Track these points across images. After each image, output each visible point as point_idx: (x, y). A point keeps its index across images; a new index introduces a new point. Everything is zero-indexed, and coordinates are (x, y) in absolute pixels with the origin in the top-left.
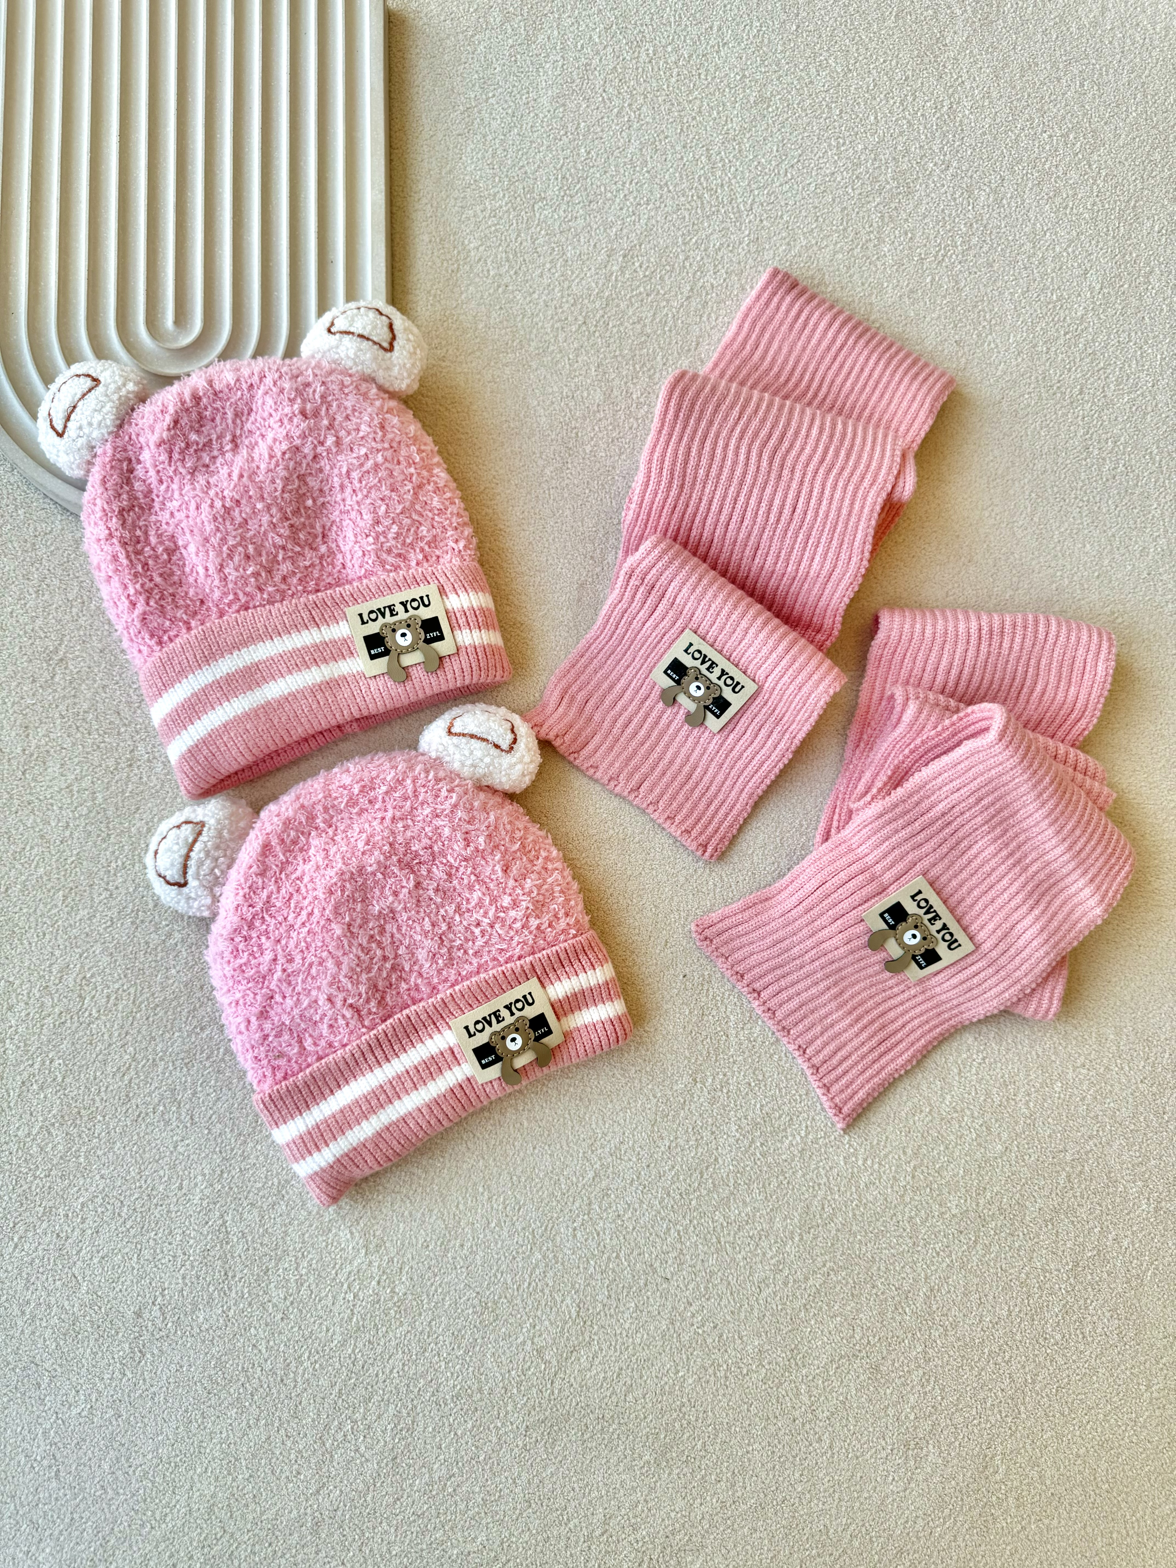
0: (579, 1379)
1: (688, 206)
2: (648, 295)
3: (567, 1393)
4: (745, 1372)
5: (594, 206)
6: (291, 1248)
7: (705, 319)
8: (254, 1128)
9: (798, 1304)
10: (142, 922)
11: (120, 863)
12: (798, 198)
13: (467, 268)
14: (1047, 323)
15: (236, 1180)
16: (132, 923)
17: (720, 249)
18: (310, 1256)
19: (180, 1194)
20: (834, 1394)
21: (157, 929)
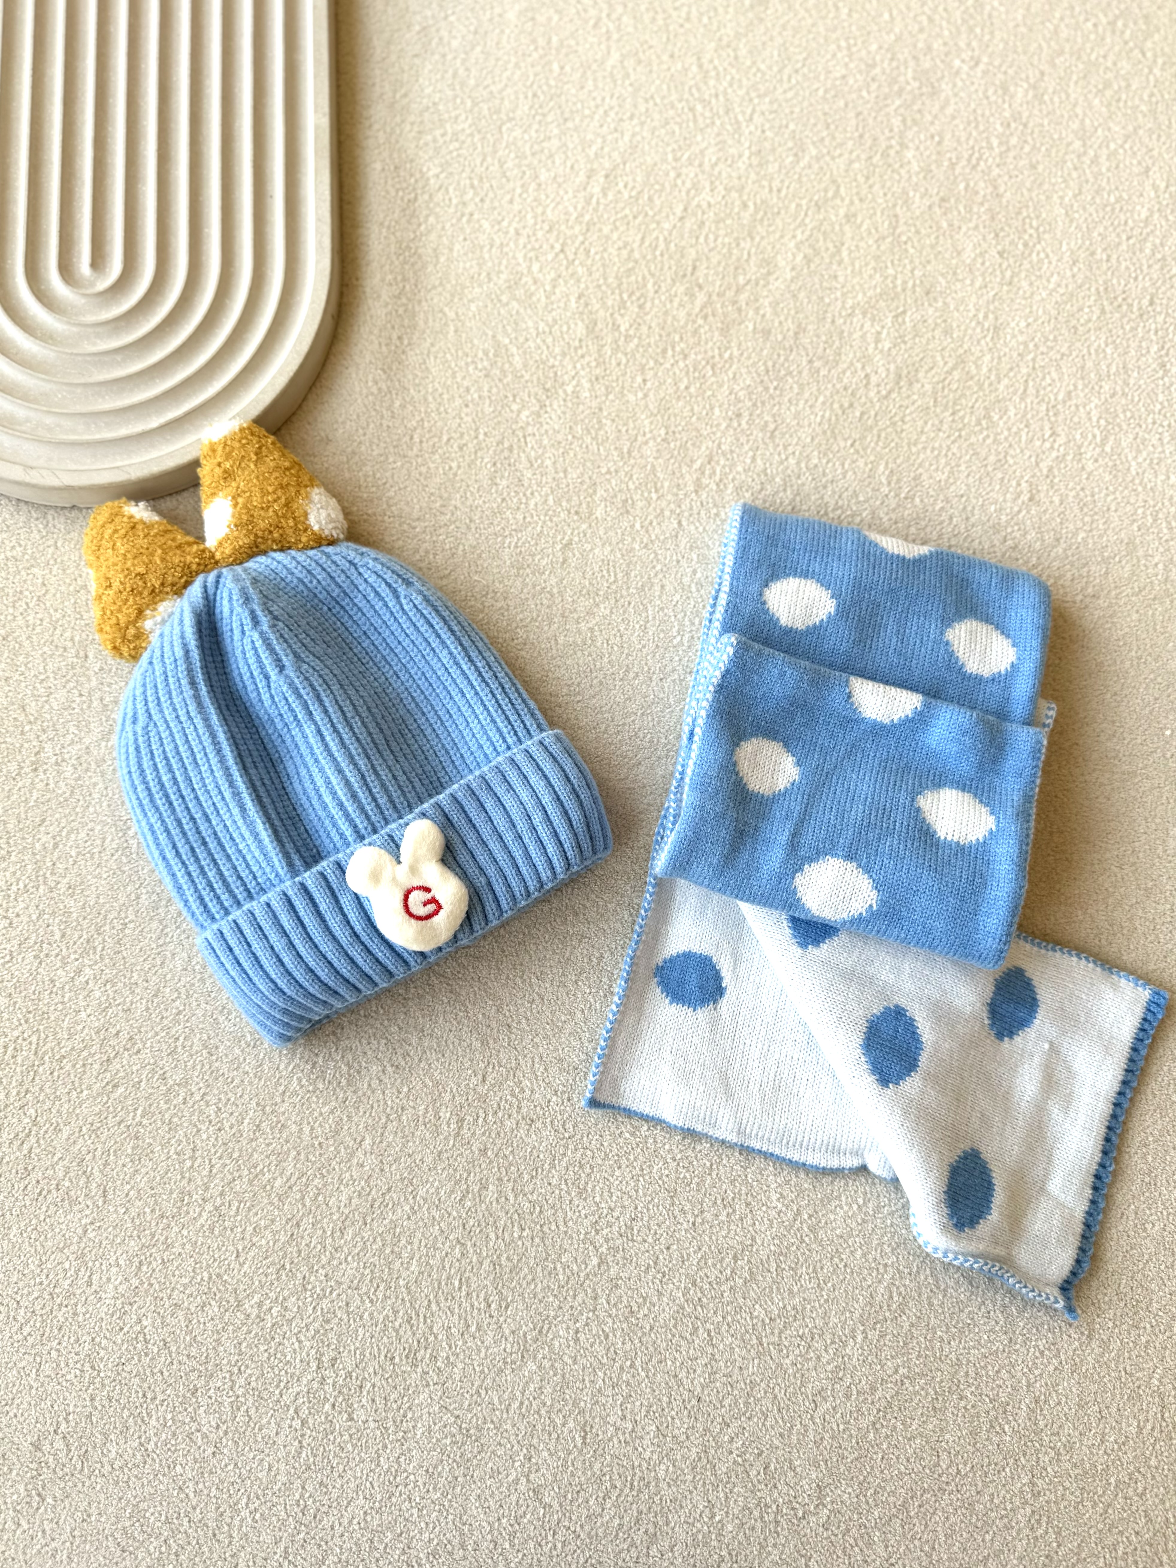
0: (587, 1528)
1: (678, 120)
2: (635, 217)
3: (572, 1547)
4: (800, 1514)
5: (570, 124)
6: (225, 1362)
7: (702, 240)
8: (180, 1208)
9: (864, 1423)
10: (47, 955)
11: (21, 885)
12: (805, 104)
13: (426, 197)
14: (1106, 228)
15: (157, 1274)
16: (35, 957)
17: (716, 164)
18: (249, 1371)
19: (89, 1291)
20: (916, 1542)
21: (65, 964)
